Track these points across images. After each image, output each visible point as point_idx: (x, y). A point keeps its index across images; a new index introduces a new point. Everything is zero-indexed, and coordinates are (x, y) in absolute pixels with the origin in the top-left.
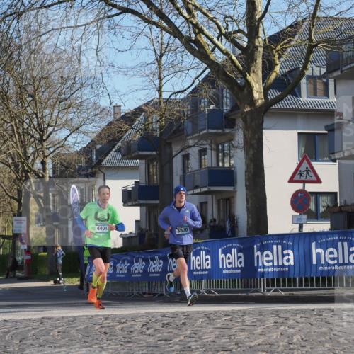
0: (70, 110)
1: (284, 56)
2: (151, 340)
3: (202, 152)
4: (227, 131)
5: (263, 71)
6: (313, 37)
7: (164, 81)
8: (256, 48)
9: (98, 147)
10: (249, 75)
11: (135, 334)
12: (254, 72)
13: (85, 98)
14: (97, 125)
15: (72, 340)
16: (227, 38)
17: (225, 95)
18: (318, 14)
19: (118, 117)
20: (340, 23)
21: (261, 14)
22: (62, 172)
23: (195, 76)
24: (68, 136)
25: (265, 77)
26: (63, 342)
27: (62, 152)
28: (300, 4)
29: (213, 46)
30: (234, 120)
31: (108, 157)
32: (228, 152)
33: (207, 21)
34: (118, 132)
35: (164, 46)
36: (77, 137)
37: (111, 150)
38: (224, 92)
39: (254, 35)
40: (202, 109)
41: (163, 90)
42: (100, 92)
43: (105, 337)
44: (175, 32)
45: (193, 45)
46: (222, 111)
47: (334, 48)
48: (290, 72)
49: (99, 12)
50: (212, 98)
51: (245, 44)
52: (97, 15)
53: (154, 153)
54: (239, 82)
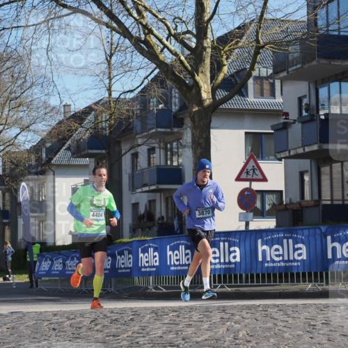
0: (21, 108)
1: (232, 57)
2: (100, 336)
3: (151, 151)
4: (176, 130)
5: (211, 72)
6: (260, 39)
7: (113, 81)
8: (205, 49)
9: (48, 145)
10: (198, 75)
11: (84, 330)
12: (202, 72)
13: (36, 97)
14: (47, 123)
15: (21, 336)
16: (176, 39)
17: (173, 95)
18: (265, 16)
19: (68, 115)
20: (287, 25)
21: (209, 15)
22: (12, 170)
23: (144, 76)
24: (18, 135)
25: (213, 78)
26: (12, 338)
27: (13, 150)
28: (247, 6)
29: (162, 46)
30: (183, 119)
31: (57, 156)
32: (176, 150)
33: (157, 22)
34: (68, 131)
35: (114, 46)
36: (27, 136)
37: (61, 148)
38: (173, 92)
39: (202, 35)
40: (151, 109)
41: (112, 89)
42: (50, 91)
43: (54, 333)
44: (125, 33)
45: (143, 45)
46: (171, 110)
47: (281, 50)
48: (238, 72)
49: (50, 12)
50: (161, 98)
51: (193, 45)
52: (48, 15)
53: (104, 151)
54: (187, 82)
